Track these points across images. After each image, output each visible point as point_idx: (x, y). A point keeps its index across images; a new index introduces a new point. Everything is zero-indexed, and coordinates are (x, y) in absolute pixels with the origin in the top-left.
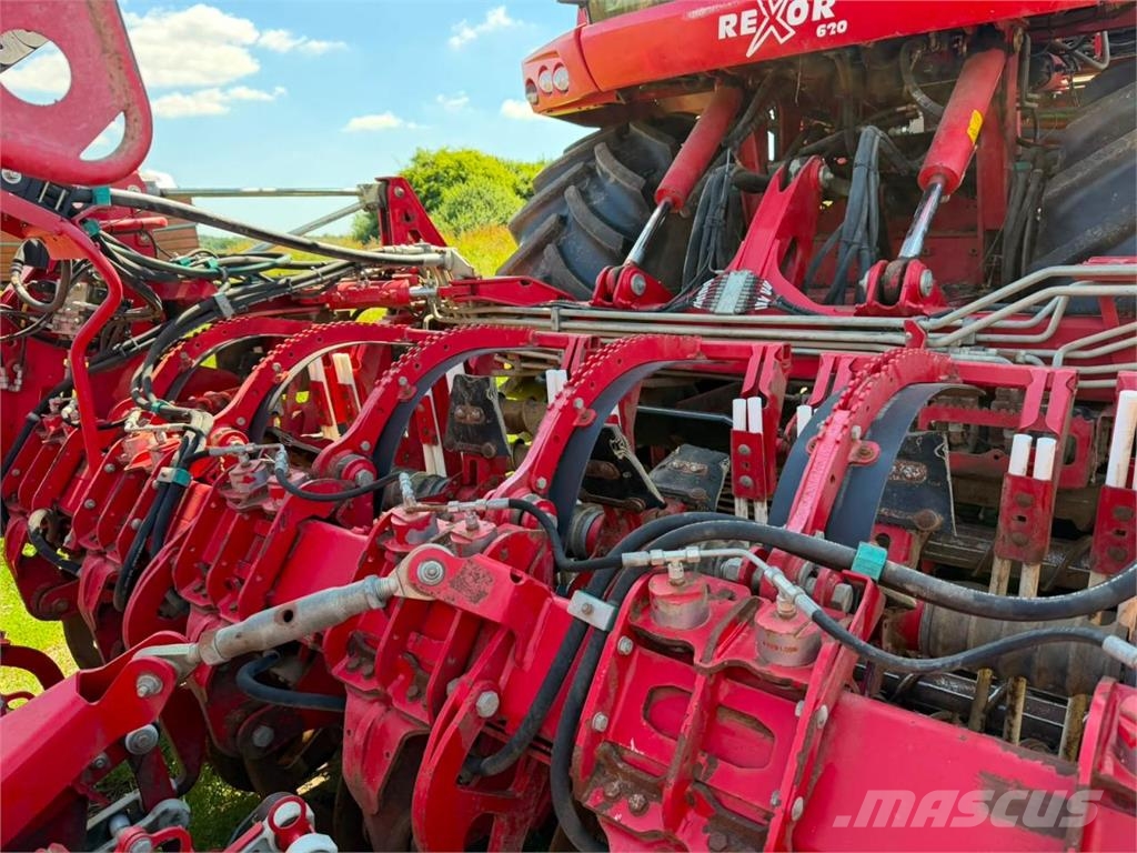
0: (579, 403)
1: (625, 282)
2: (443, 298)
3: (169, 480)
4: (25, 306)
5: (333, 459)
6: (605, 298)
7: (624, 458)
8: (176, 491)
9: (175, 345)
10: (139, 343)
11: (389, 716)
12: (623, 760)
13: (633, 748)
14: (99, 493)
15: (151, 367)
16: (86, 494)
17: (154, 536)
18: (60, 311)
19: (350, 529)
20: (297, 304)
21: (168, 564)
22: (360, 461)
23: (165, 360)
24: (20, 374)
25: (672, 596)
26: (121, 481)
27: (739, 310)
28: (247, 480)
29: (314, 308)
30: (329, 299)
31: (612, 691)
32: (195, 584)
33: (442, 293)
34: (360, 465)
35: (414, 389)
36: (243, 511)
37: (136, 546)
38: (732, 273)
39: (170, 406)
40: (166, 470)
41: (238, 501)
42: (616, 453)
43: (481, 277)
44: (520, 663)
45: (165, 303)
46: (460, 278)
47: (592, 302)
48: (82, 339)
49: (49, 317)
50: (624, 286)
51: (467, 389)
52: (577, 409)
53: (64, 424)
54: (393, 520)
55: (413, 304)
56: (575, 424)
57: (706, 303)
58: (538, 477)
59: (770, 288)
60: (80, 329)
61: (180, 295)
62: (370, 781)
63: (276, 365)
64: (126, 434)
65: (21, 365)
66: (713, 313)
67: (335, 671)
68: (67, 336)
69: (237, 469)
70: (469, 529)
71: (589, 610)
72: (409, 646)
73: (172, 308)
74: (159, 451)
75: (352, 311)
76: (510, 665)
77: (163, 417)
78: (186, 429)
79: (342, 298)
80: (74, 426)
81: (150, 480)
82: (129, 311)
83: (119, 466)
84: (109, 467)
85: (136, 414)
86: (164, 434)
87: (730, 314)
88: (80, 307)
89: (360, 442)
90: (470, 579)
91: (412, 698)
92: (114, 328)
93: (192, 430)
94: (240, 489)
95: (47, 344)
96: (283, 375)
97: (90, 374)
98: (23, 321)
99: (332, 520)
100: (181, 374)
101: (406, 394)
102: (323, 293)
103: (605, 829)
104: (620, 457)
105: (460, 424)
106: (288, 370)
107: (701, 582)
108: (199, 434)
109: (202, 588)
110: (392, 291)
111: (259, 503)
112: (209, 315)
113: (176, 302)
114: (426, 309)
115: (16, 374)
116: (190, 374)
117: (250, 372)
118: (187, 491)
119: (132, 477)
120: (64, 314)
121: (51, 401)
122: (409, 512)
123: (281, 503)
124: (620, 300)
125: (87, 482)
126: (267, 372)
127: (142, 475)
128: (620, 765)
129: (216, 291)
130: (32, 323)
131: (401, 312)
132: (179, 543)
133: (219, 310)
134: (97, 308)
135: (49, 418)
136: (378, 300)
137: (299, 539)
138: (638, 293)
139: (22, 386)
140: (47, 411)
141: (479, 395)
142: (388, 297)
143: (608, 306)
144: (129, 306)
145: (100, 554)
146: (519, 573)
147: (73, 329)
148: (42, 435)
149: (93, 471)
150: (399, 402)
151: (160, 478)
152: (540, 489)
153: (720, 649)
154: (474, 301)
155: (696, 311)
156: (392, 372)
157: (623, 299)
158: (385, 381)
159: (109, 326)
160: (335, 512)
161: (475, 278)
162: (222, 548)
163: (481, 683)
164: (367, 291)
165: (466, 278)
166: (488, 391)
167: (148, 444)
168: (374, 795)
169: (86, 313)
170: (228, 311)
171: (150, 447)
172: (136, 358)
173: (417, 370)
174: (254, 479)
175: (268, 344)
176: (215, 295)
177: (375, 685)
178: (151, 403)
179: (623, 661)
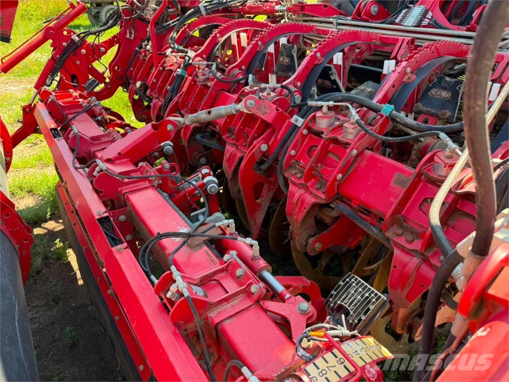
0: (318, 55)
1: (368, 8)
2: (290, 12)
3: (179, 73)
4: (135, 6)
5: (232, 71)
6: (358, 16)
7: (334, 79)
8: (181, 78)
9: (184, 25)
10: (172, 23)
11: (237, 151)
12: (298, 165)
13: (302, 162)
14: (157, 77)
15: (176, 33)
16: (153, 77)
17: (174, 93)
18: (146, 8)
19: (233, 94)
20: (231, 11)
21: (178, 101)
22: (241, 73)
23: (181, 31)
24: (133, 32)
25: (322, 117)
26: (164, 73)
27: (414, 25)
28: (203, 75)
29: (236, 14)
30: (242, 9)
31: (299, 145)
32: (186, 109)
33: (289, 10)
34: (241, 74)
35: (263, 47)
36: (201, 85)
37: (169, 95)
38: (416, 7)
39: (181, 48)
40: (179, 70)
41: (200, 82)
42: (331, 77)
43: (306, 3)
44: (276, 138)
45: (181, 8)
46: (297, 3)
47: (352, 17)
48: (153, 19)
49: (143, 11)
50: (368, 10)
51: (285, 49)
52: (317, 57)
53: (147, 52)
54: (245, 90)
55: (277, 14)
56: (316, 63)
57: (401, 21)
58: (298, 82)
59: (431, 15)
60: (153, 16)
61: (187, 5)
62: (230, 169)
63: (218, 35)
64: (167, 56)
65: (134, 29)
66: (402, 25)
67: (224, 137)
68: (148, 19)
69: (201, 71)
70: (267, 94)
71: (297, 120)
72: (245, 131)
73: (184, 10)
74: (177, 63)
75: (252, 16)
76: (273, 139)
77: (179, 51)
78: (186, 56)
79: (248, 10)
80: (151, 53)
81: (173, 73)
82: (169, 10)
83: (164, 68)
84: (161, 68)
85: (170, 50)
86: (178, 57)
87: (410, 26)
88: (153, 7)
89: (242, 66)
90: (263, 108)
91: (244, 146)
92: (164, 17)
93: (188, 56)
94: (201, 78)
95: (141, 21)
96: (220, 39)
97: (156, 34)
98: (134, 12)
99: (229, 92)
100: (186, 37)
101: (260, 48)
102: (240, 7)
103: (289, 183)
104: (333, 79)
105: (281, 64)
106: (222, 37)
107: (332, 113)
108: (190, 58)
109: (188, 110)
110: (268, 7)
111: (206, 83)
112: (197, 14)
113: (186, 7)
114: (282, 17)
115: (132, 32)
116: (189, 38)
117: (209, 37)
118: (185, 79)
119: (168, 72)
120: (147, 10)
121: (143, 44)
122: (250, 88)
123: (213, 83)
124: (364, 17)
125: (154, 74)
126: (215, 37)
127: (171, 71)
128: (297, 166)
129: (200, 4)
130: (137, 13)
131: (272, 18)
132: (181, 95)
133: (200, 12)
134: (158, 8)
135: (142, 50)
136: (261, 11)
137: (218, 97)
138: (374, 14)
139: (134, 37)
140: (141, 48)
141: (289, 52)
142: (266, 10)
143: (359, 20)
144: (169, 8)
145: (158, 98)
146: (279, 109)
147: (150, 16)
148: (140, 56)
149: (156, 70)
150: (257, 52)
151: (176, 72)
152: (297, 86)
153: (331, 133)
154: (302, 14)
155: (397, 24)
156: (256, 39)
157: (366, 16)
158: (254, 42)
159: (163, 15)
160: (230, 90)
161: (304, 3)
162: (194, 97)
163: (263, 141)
164: (258, 7)
165: (300, 3)
166: (293, 51)
167: (173, 60)
168: (230, 173)
169: (155, 10)
170: (204, 12)
171: (174, 61)
172: (171, 29)
173: (266, 39)
174: (205, 75)
175: (216, 27)
176: (200, 5)
177: (234, 142)
178: (175, 47)
179: (304, 137)
